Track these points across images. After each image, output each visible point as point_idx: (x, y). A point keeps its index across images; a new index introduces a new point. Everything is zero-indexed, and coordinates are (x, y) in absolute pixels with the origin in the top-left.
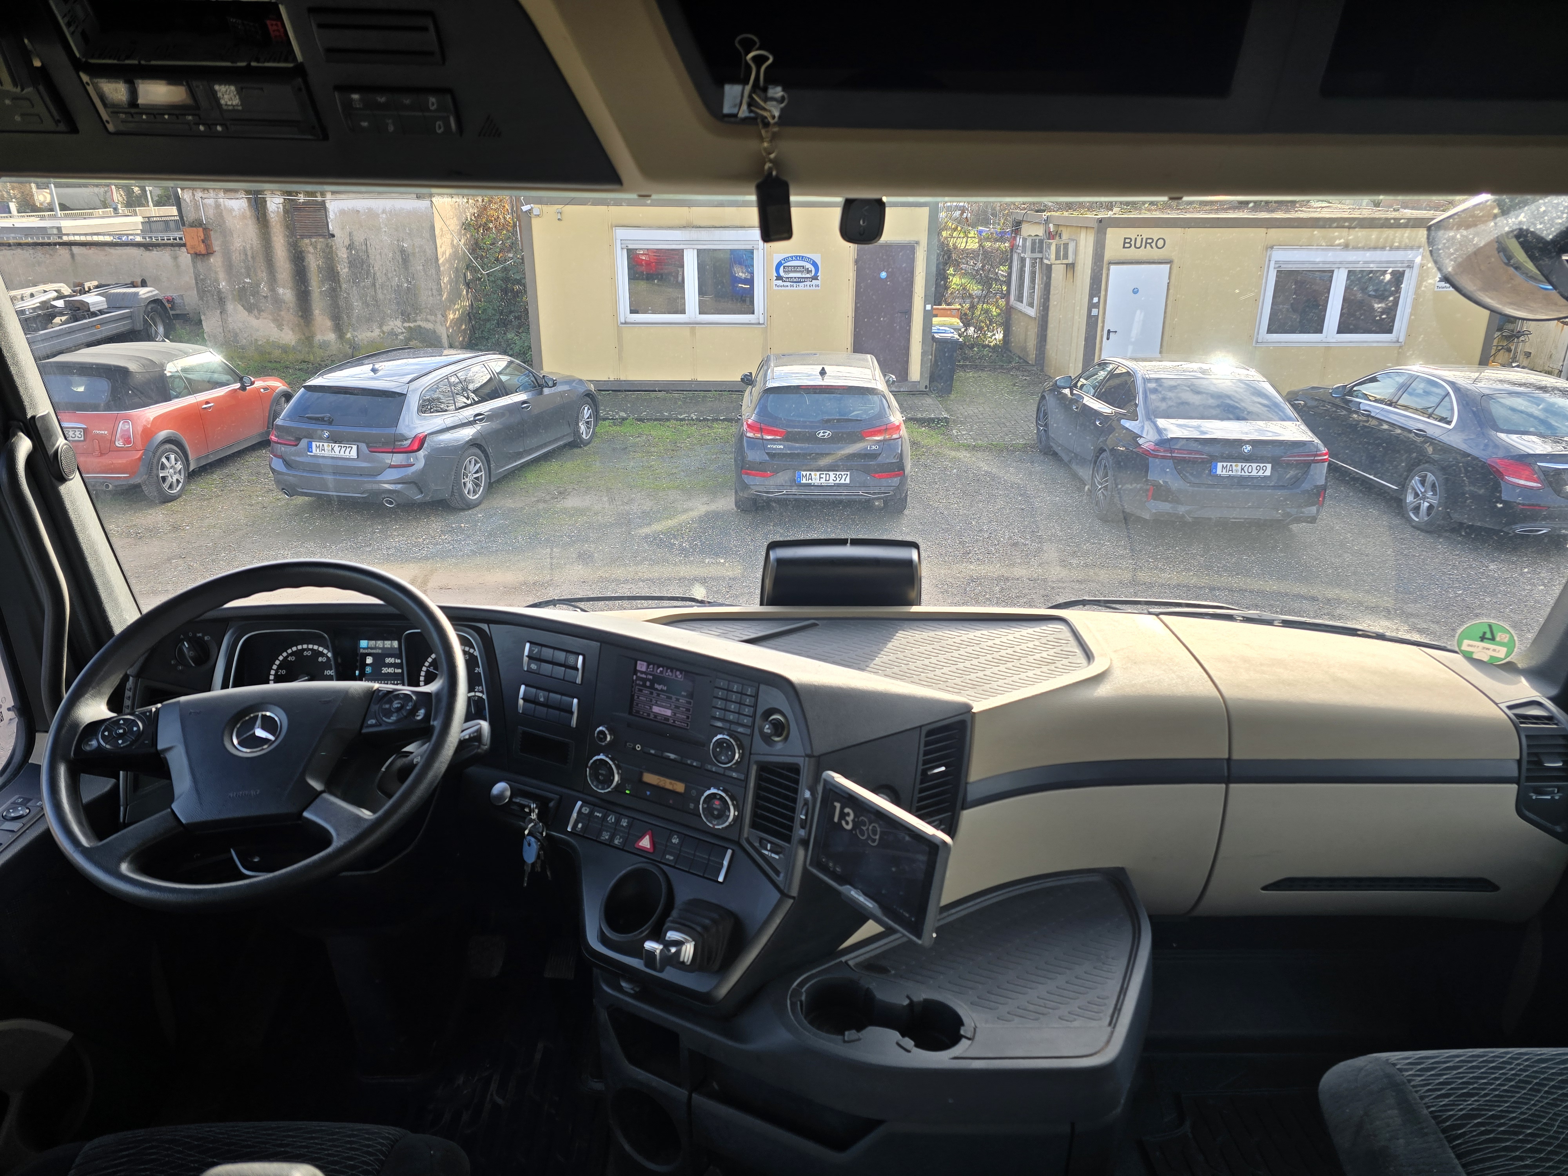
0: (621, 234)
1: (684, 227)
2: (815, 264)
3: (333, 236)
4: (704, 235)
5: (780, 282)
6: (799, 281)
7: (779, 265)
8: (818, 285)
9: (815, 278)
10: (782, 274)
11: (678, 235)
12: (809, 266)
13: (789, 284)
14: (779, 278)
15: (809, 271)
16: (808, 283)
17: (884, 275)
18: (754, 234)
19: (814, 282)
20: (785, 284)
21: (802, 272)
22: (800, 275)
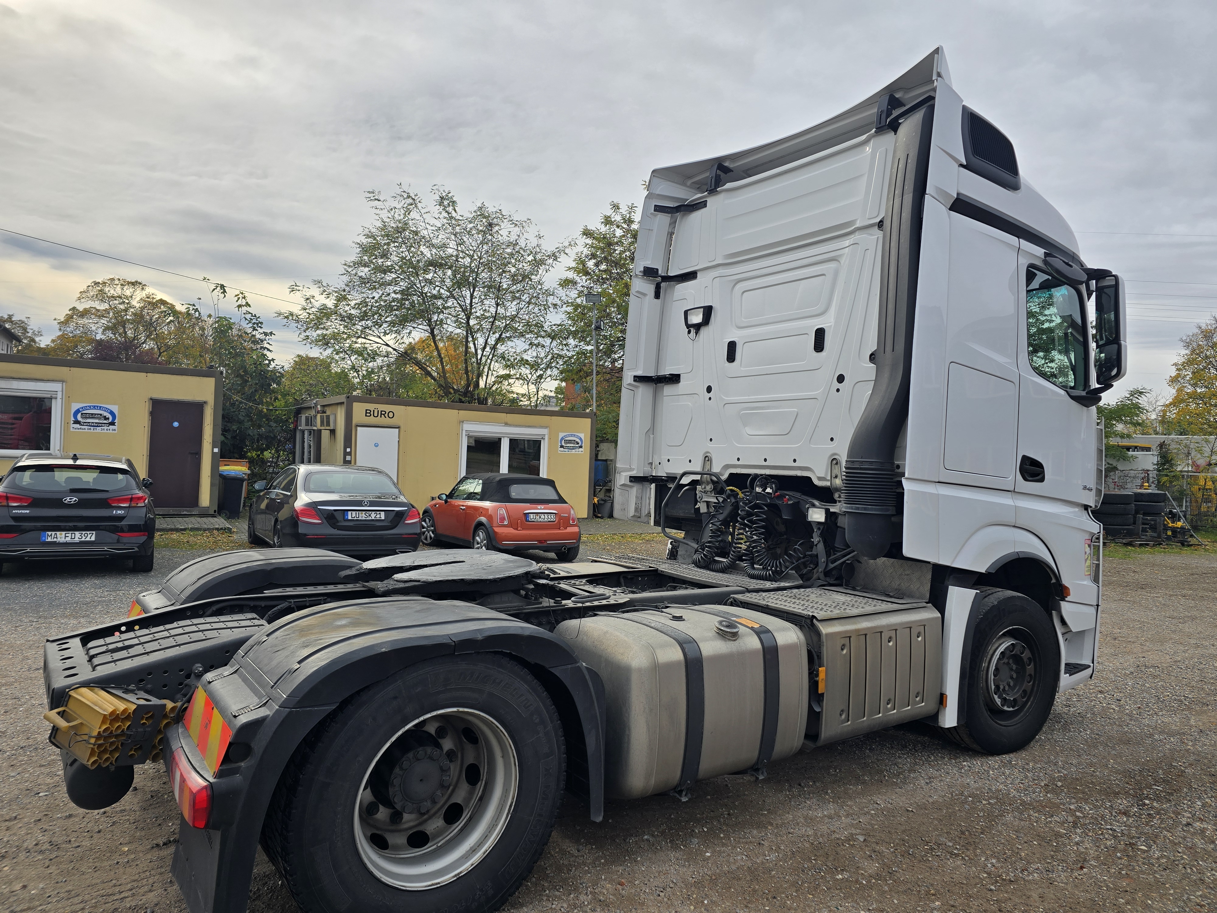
2: (112, 413)
5: (78, 426)
6: (98, 425)
7: (77, 412)
8: (115, 430)
9: (112, 424)
10: (80, 419)
12: (106, 414)
13: (86, 427)
14: (77, 422)
15: (106, 418)
16: (106, 428)
17: (176, 424)
18: (56, 387)
19: (111, 427)
20: (82, 427)
21: (100, 419)
22: (97, 421)
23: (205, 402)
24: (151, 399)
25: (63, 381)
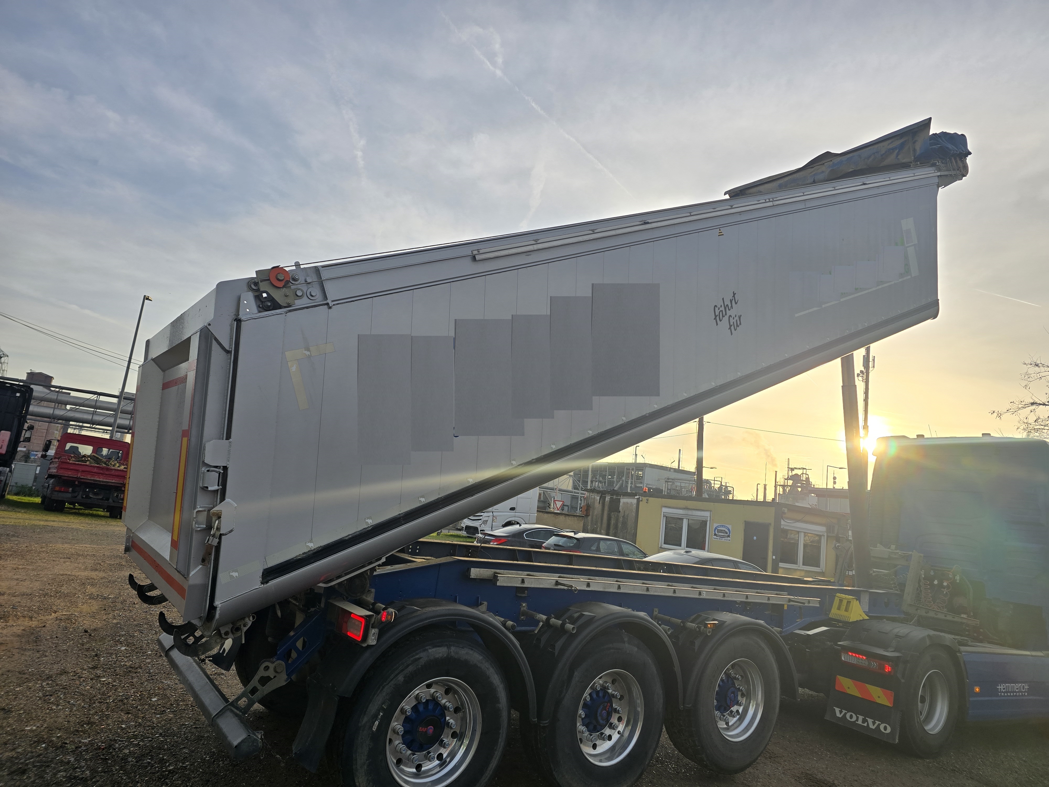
0: (665, 510)
1: (684, 509)
2: (729, 530)
3: (620, 512)
4: (690, 512)
5: (715, 537)
6: (723, 537)
7: (716, 528)
8: (729, 540)
9: (729, 536)
10: (716, 533)
11: (681, 512)
12: (727, 530)
13: (719, 538)
14: (715, 535)
15: (727, 533)
16: (726, 539)
17: (755, 538)
18: (707, 514)
19: (729, 538)
20: (717, 538)
21: (723, 533)
22: (723, 534)
23: (770, 524)
24: (745, 521)
25: (711, 511)
